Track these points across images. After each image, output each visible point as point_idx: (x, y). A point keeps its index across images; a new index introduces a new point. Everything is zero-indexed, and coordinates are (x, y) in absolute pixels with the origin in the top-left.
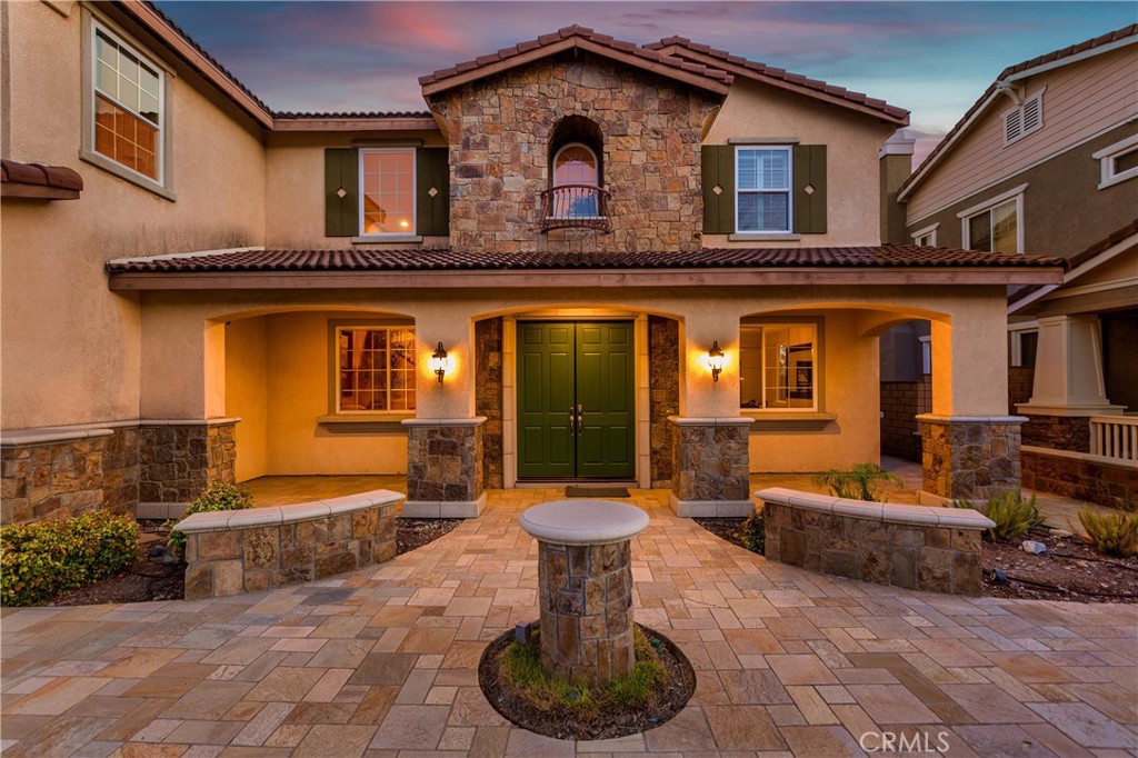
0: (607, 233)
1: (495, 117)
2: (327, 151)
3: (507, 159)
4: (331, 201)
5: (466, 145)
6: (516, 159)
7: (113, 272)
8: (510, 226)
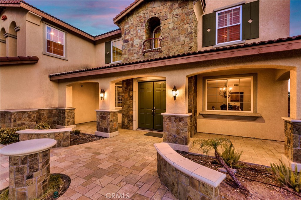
0: (161, 52)
1: (132, 24)
2: (105, 43)
3: (135, 35)
4: (106, 55)
5: (125, 34)
6: (137, 35)
7: (51, 77)
8: (135, 55)
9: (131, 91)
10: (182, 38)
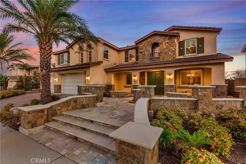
0: (160, 59)
1: (144, 45)
2: (125, 51)
3: (146, 50)
5: (140, 49)
6: (147, 50)
7: (105, 69)
8: (146, 59)
9: (144, 76)
10: (170, 53)
